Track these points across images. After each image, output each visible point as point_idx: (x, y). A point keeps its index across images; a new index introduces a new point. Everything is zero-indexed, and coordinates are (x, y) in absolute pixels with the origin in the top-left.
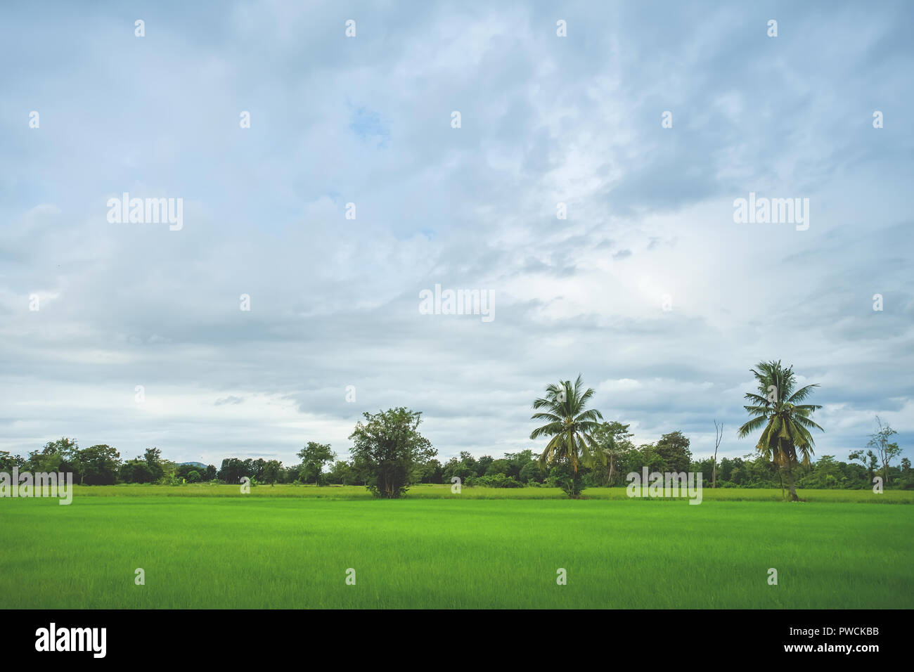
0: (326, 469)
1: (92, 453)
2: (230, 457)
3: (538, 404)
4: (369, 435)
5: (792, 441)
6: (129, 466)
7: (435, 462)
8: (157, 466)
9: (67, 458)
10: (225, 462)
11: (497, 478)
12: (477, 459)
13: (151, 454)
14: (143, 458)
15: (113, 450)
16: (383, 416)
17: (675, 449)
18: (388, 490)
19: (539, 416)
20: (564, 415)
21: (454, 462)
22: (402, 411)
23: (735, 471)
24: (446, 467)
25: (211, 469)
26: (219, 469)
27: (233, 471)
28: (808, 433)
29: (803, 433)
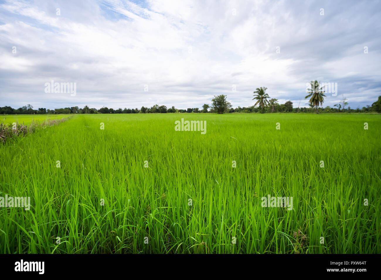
0: (209, 110)
1: (162, 107)
2: (189, 108)
3: (255, 92)
4: (215, 100)
5: (318, 100)
6: (169, 110)
7: (232, 109)
8: (174, 109)
9: (157, 108)
10: (188, 109)
11: (246, 111)
12: (242, 108)
13: (173, 107)
14: (172, 108)
15: (165, 107)
16: (219, 96)
17: (289, 105)
18: (220, 112)
19: (255, 95)
20: (261, 95)
21: (237, 109)
22: (223, 95)
23: (304, 110)
24: (235, 109)
25: (185, 110)
26: (187, 110)
27: (190, 111)
28: (323, 98)
29: (321, 98)
